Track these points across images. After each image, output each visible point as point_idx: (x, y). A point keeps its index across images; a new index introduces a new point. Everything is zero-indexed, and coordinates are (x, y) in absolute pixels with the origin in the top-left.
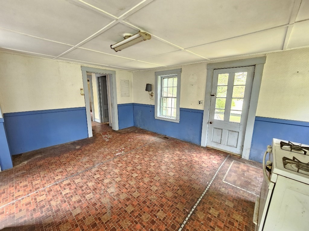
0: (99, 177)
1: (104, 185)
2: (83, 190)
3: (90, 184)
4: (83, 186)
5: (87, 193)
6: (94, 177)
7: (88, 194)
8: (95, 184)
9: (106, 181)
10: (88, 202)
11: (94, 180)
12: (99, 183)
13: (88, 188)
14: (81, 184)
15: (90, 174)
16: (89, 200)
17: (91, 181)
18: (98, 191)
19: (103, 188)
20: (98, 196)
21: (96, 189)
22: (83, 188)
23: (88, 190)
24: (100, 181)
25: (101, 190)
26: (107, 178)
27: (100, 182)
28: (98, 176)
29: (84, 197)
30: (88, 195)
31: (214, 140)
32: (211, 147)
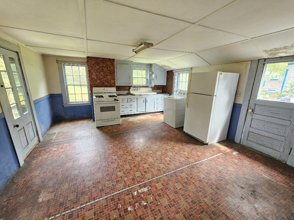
31: (24, 147)
32: (26, 156)
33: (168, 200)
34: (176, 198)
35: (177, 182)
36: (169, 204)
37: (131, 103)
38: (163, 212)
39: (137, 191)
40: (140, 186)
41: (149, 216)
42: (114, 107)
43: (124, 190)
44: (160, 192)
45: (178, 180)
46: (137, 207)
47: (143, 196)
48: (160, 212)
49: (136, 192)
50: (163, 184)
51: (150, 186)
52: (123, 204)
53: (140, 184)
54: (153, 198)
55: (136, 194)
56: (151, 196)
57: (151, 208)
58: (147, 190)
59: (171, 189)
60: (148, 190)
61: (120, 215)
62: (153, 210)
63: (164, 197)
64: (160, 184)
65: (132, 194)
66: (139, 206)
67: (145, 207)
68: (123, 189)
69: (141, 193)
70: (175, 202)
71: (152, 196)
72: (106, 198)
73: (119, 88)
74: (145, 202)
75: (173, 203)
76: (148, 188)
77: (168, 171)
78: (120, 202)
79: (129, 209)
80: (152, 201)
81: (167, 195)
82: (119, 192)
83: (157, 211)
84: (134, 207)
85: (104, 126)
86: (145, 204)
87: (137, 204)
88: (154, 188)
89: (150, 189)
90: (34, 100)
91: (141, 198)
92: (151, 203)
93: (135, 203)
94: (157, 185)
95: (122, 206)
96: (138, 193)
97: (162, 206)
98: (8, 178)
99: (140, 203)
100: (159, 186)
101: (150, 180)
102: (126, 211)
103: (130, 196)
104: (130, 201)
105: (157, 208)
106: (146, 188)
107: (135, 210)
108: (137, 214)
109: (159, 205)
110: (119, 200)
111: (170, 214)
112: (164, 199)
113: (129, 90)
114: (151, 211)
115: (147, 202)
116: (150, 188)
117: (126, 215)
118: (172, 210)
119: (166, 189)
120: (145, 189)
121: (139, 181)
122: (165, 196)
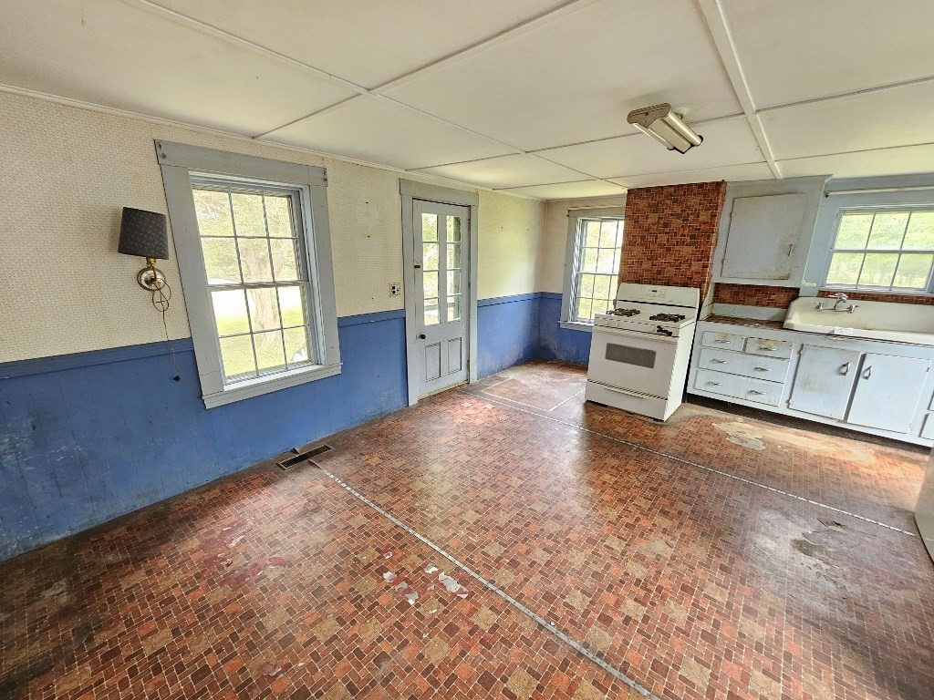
0: (636, 600)
1: (659, 573)
2: (716, 625)
3: (679, 613)
4: (705, 635)
5: (716, 606)
6: (646, 619)
7: (715, 601)
8: (671, 598)
9: (638, 571)
10: (733, 587)
11: (659, 611)
12: (659, 589)
13: (698, 614)
14: (702, 647)
15: (637, 640)
16: (727, 588)
17: (665, 618)
18: (688, 579)
19: (668, 571)
20: (700, 572)
21: (684, 588)
22: (709, 628)
23: (703, 610)
24: (649, 591)
25: (678, 573)
26: (626, 574)
27: (654, 589)
28: (630, 603)
29: (729, 605)
30: (717, 598)
31: (429, 377)
32: (427, 395)
33: (446, 660)
34: (463, 685)
35: (537, 676)
36: (432, 666)
37: (762, 362)
38: (404, 654)
39: (440, 571)
40: (458, 569)
41: (382, 622)
42: (653, 353)
43: (430, 544)
44: (465, 629)
45: (547, 676)
46: (396, 588)
47: (431, 590)
48: (400, 648)
49: (434, 569)
50: (495, 627)
51: (471, 594)
52: (395, 559)
53: (465, 568)
54: (433, 614)
55: (430, 572)
56: (438, 608)
57: (403, 620)
58: (454, 591)
59: (491, 658)
60: (454, 595)
61: (370, 564)
62: (401, 628)
63: (452, 645)
64: (494, 618)
65: (425, 565)
66: (402, 590)
67: (404, 606)
68: (432, 541)
69: (437, 581)
70: (447, 684)
71: (441, 610)
72: (397, 526)
73: (737, 294)
74: (416, 600)
75: (443, 678)
76: (461, 591)
77: (567, 625)
78: (397, 550)
79: (387, 576)
80: (426, 616)
81: (463, 653)
82: (422, 539)
83: (400, 637)
84: (396, 582)
85: (606, 406)
86: (411, 602)
87: (404, 585)
88: (469, 605)
89: (459, 598)
90: (480, 297)
91: (424, 587)
92: (418, 614)
93: (406, 580)
94: (485, 611)
95: (391, 559)
96: (436, 574)
97: (421, 646)
98: (383, 411)
99: (409, 591)
100: (485, 618)
101: (490, 586)
102: (382, 570)
103: (420, 563)
104: (408, 568)
105: (410, 636)
106: (459, 586)
107: (387, 588)
108: (379, 595)
109: (421, 638)
110: (401, 548)
111: (403, 676)
112: (446, 647)
113: (787, 306)
114: (397, 624)
115: (417, 606)
116: (464, 596)
117: (373, 575)
118: (417, 681)
119: (482, 642)
120: (453, 586)
121: (472, 563)
122: (458, 647)
